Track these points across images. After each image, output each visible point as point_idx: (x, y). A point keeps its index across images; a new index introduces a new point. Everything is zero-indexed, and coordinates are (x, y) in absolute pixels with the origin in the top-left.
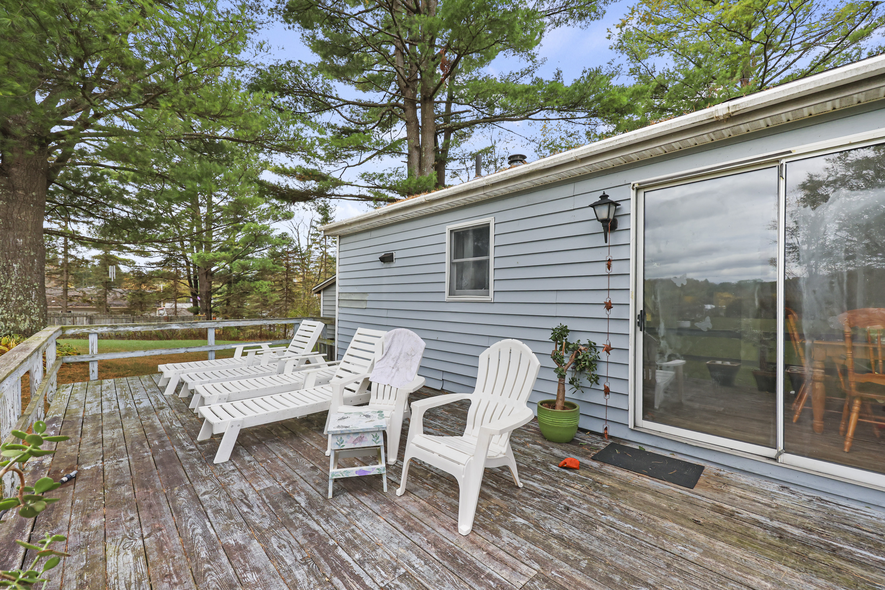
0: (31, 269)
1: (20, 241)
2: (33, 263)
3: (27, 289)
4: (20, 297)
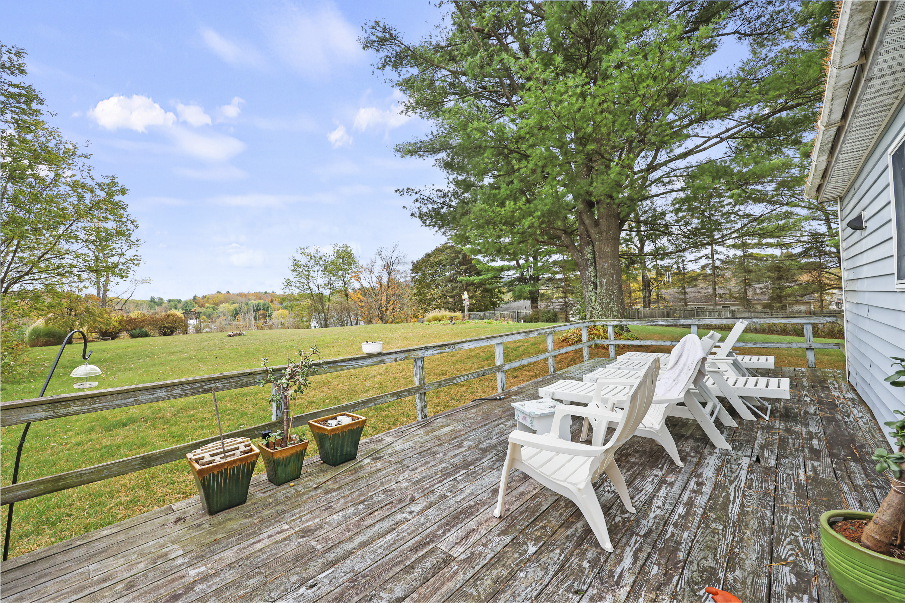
0: (612, 281)
1: (606, 265)
2: (613, 277)
3: (611, 295)
4: (608, 301)
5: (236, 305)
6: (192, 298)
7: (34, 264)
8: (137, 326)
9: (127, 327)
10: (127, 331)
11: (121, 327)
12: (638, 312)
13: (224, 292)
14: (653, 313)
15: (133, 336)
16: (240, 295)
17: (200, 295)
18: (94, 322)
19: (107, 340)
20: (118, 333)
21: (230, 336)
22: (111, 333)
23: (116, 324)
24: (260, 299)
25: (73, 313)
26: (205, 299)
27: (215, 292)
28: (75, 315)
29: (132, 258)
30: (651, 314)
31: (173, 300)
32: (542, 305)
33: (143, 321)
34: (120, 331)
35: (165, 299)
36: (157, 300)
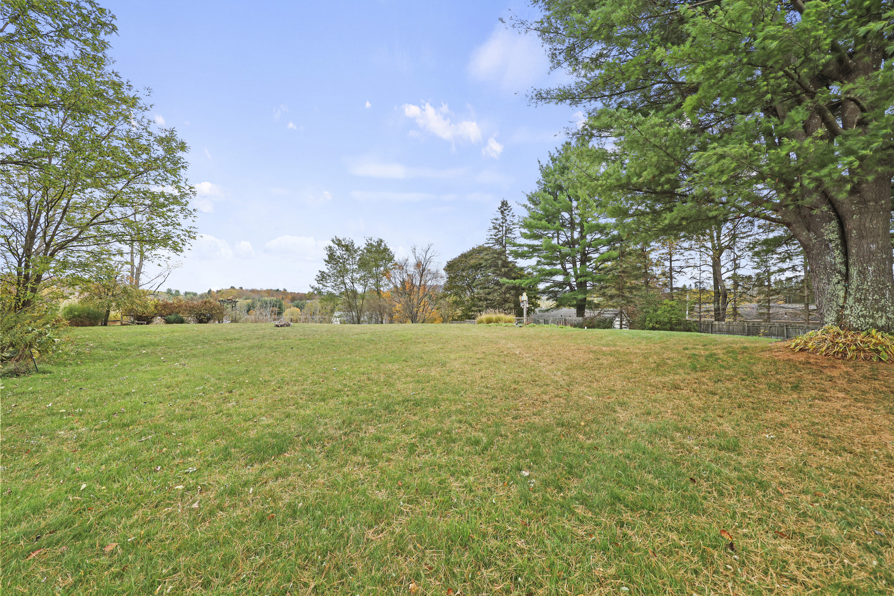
5: (249, 301)
6: (207, 292)
7: (83, 228)
8: (172, 312)
9: (163, 311)
10: (161, 316)
11: (156, 312)
12: (712, 325)
13: (237, 287)
14: (731, 327)
15: (168, 322)
16: (253, 291)
17: (214, 289)
18: (132, 304)
19: (142, 324)
20: (153, 317)
21: (277, 326)
22: (147, 317)
23: (153, 308)
24: (272, 296)
25: (110, 294)
26: (219, 294)
27: (229, 287)
28: (113, 295)
29: (189, 230)
30: (729, 328)
31: (189, 293)
32: (588, 313)
33: (179, 306)
34: (155, 315)
35: (182, 292)
36: (174, 292)
